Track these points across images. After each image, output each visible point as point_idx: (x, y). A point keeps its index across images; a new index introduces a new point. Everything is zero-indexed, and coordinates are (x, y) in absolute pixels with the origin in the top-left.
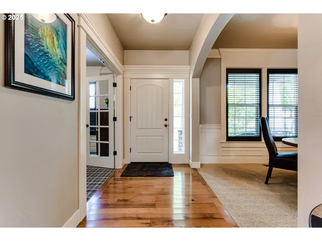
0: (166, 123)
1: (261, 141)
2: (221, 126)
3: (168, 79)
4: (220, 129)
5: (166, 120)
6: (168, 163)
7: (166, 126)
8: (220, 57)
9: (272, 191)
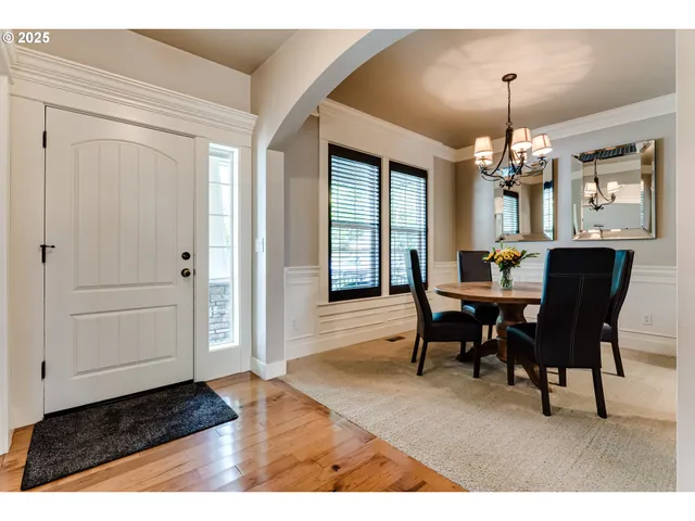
0: (187, 264)
1: (380, 295)
2: (318, 269)
3: (193, 137)
4: (317, 275)
5: (186, 256)
6: (191, 382)
7: (186, 274)
8: (317, 115)
9: (437, 385)
